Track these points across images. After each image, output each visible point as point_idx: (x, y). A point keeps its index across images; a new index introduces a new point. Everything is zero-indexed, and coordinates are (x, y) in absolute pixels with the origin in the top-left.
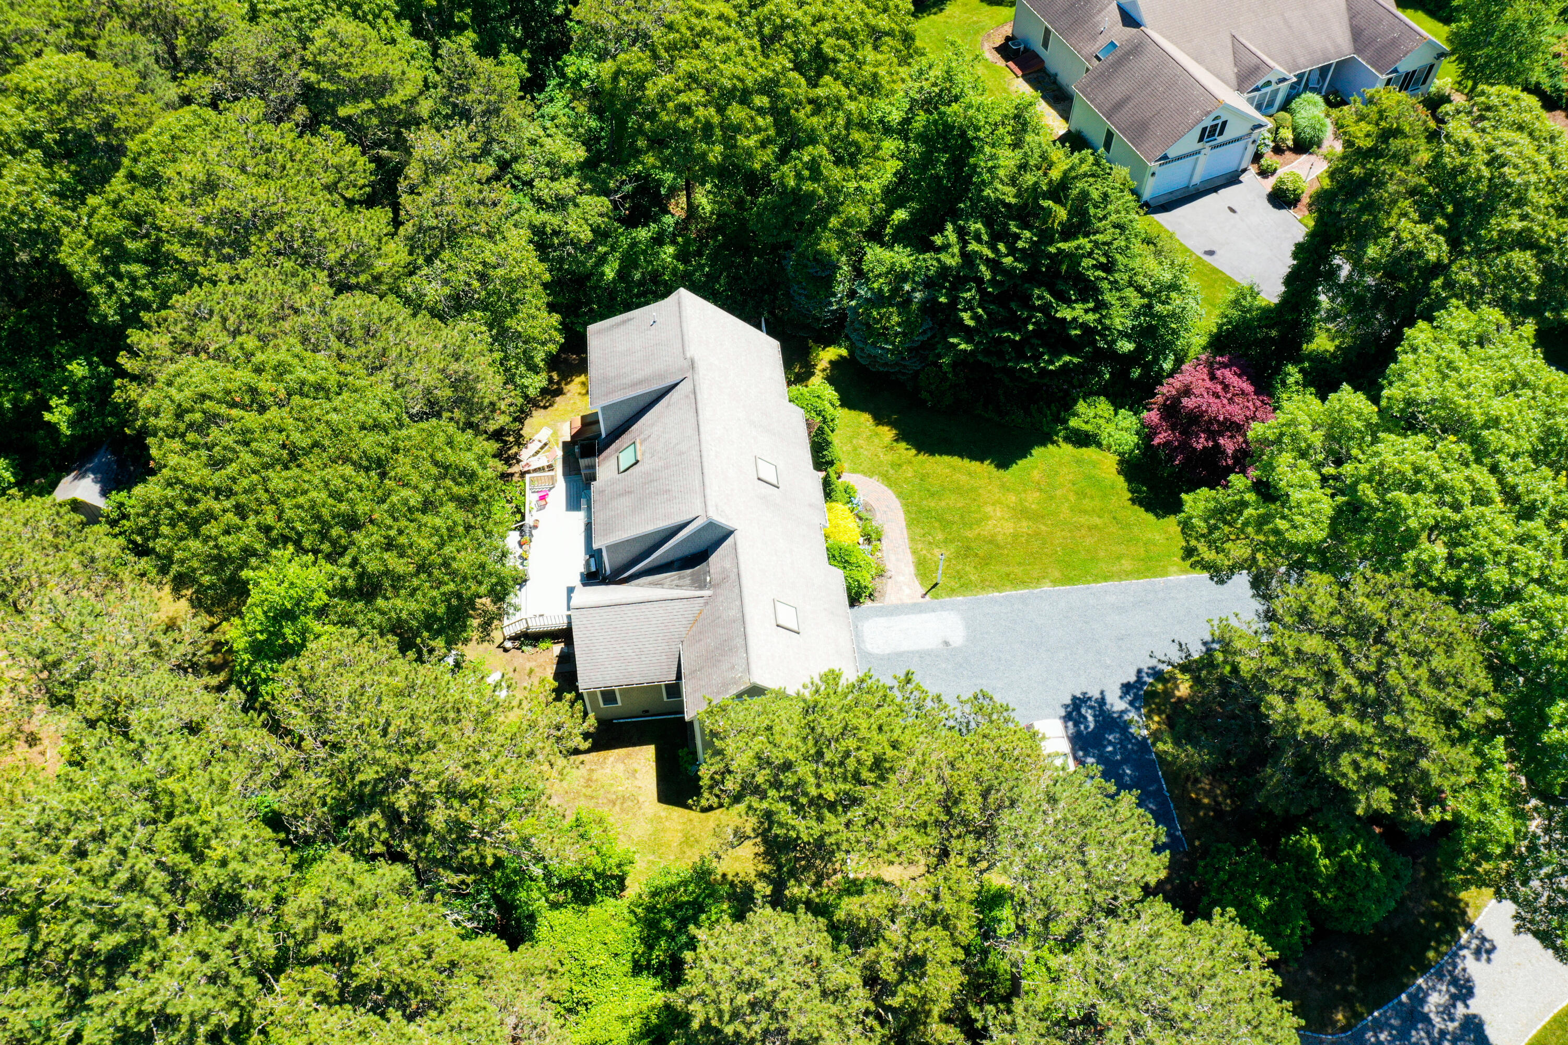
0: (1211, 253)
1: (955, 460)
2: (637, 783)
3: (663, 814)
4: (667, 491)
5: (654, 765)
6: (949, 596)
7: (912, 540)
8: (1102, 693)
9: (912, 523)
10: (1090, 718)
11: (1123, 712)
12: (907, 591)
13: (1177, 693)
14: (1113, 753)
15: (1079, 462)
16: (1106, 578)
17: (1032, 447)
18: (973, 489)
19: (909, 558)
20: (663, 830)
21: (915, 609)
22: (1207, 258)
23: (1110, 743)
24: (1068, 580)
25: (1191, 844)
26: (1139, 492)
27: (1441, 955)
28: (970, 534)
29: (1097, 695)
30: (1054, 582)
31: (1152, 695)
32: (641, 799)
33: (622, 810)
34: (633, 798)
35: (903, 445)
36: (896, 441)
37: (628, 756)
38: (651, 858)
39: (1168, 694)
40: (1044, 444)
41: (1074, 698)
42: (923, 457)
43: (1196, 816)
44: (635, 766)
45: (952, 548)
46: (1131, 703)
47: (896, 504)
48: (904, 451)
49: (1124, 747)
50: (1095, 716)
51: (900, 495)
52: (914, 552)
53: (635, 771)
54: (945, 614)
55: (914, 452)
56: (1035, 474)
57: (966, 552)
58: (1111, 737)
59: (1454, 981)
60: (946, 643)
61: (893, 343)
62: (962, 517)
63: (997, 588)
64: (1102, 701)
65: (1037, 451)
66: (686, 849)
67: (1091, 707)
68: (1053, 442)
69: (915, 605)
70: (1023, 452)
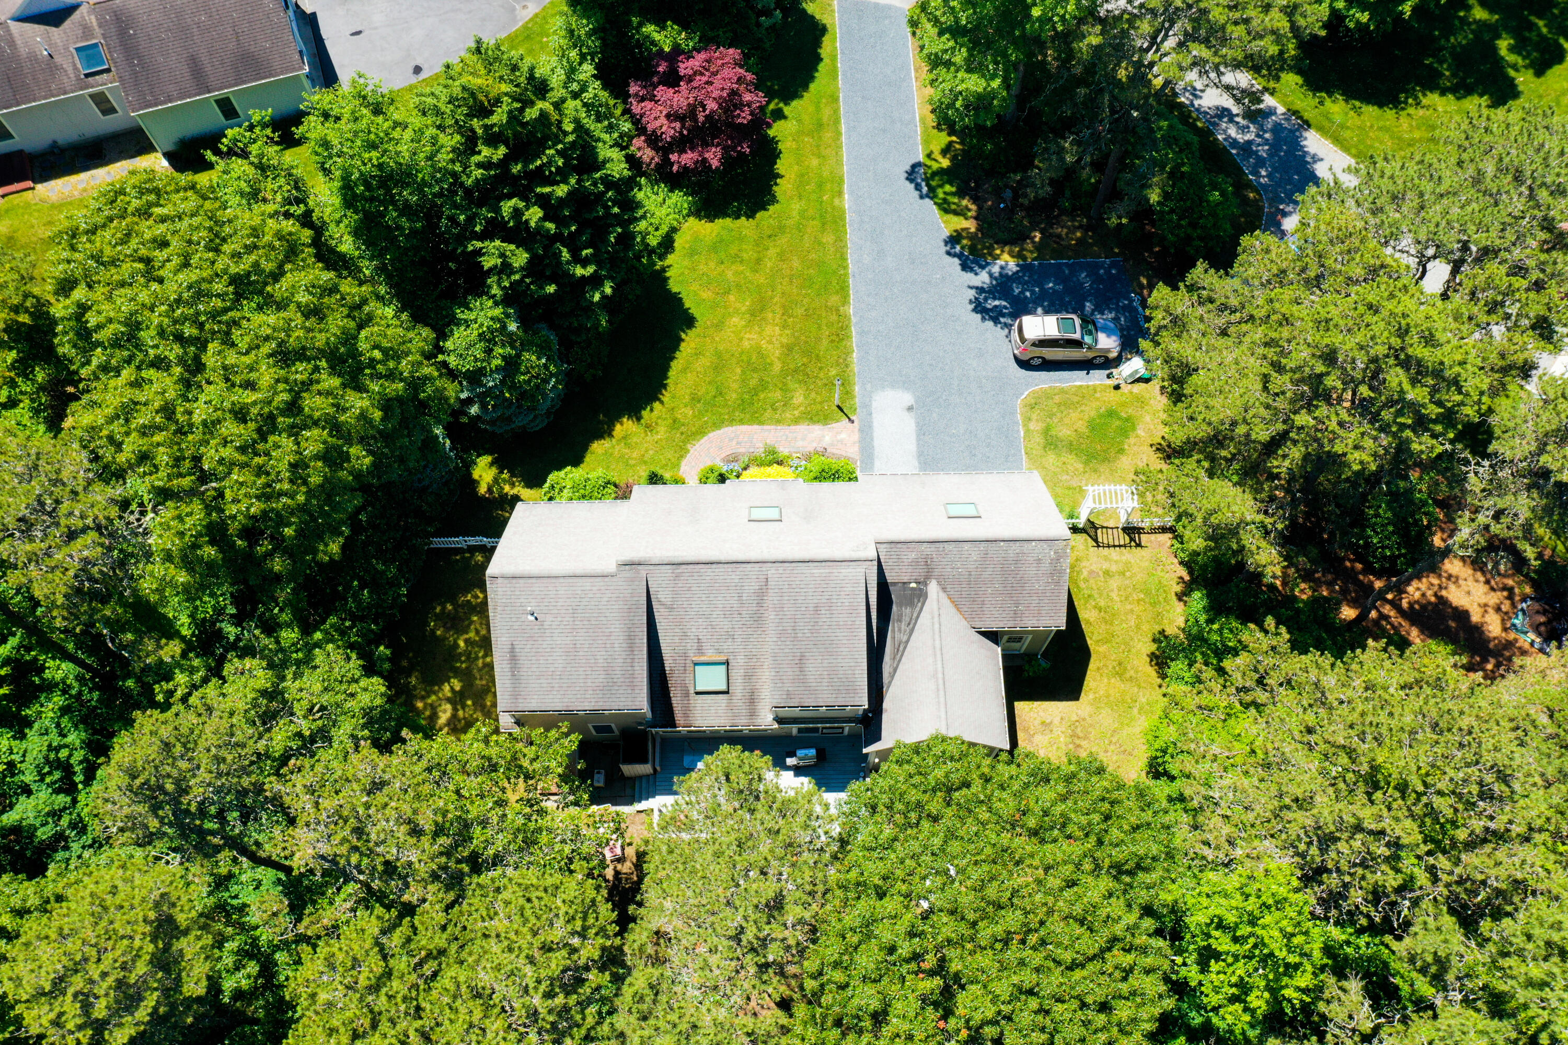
0: (417, 70)
1: (676, 367)
2: (1056, 721)
3: (1091, 696)
4: (817, 609)
5: (1036, 704)
6: (853, 397)
7: (778, 422)
8: (971, 287)
9: (756, 418)
10: (997, 303)
11: (991, 275)
12: (843, 436)
13: (973, 230)
14: (1033, 292)
15: (692, 253)
16: (843, 258)
17: (669, 291)
18: (718, 355)
19: (803, 429)
20: (1108, 696)
21: (866, 432)
22: (423, 75)
23: (1022, 292)
24: (843, 290)
25: (1117, 255)
26: (740, 210)
27: (1198, 119)
28: (777, 367)
29: (973, 292)
30: (845, 300)
31: (973, 249)
32: (1075, 718)
33: (1086, 738)
34: (1073, 725)
35: (645, 413)
36: (639, 419)
37: (1026, 730)
38: (1135, 711)
39: (972, 237)
40: (666, 279)
41: (975, 310)
42: (666, 396)
43: (1092, 245)
44: (1037, 722)
45: (792, 385)
46: (983, 267)
47: (727, 431)
48: (654, 413)
49: (1026, 283)
50: (995, 299)
51: (717, 425)
52: (796, 421)
53: (1043, 723)
54: (874, 404)
55: (656, 405)
56: (706, 295)
57: (802, 374)
58: (1017, 291)
59: (1220, 117)
60: (910, 409)
61: (552, 375)
62: (755, 370)
63: (848, 353)
64: (980, 290)
65: (674, 286)
66: (1128, 676)
67: (986, 299)
68: (664, 270)
69: (861, 430)
70: (675, 301)
